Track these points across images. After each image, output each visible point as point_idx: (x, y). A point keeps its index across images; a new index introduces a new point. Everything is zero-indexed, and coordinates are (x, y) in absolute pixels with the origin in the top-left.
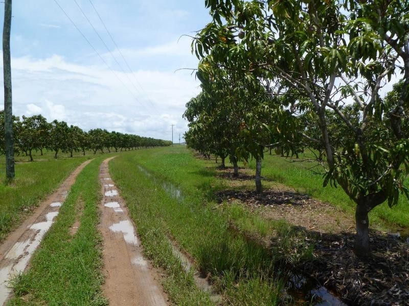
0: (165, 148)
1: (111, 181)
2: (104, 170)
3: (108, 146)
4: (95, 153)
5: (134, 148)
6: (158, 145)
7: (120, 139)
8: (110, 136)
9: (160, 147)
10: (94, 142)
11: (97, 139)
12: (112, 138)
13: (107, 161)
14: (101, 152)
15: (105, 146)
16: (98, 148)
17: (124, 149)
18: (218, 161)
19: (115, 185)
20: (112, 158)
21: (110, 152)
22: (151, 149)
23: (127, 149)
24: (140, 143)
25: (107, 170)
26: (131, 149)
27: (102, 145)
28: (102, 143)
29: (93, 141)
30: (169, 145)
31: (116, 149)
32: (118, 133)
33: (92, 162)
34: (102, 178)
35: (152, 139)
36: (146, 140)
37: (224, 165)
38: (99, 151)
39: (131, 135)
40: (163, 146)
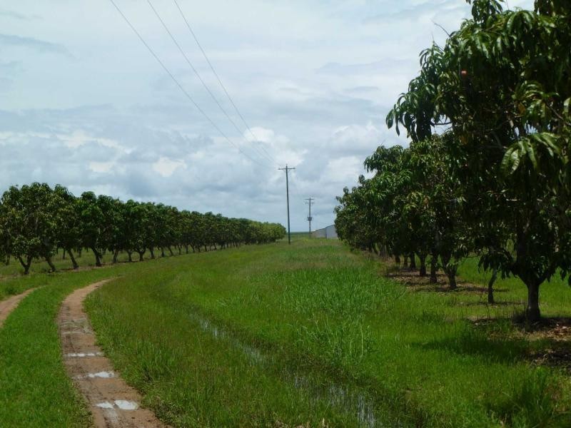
0: (266, 248)
1: (120, 383)
2: (76, 338)
3: (69, 243)
4: (26, 273)
5: (157, 252)
6: (236, 241)
7: (109, 221)
8: (79, 210)
9: (244, 246)
10: (23, 233)
11: (32, 220)
12: (85, 219)
13: (76, 298)
14: (45, 264)
15: (59, 246)
16: (34, 252)
17: (122, 256)
18: (496, 296)
19: (144, 405)
20: (91, 288)
21: (76, 266)
22: (213, 253)
23: (135, 255)
24: (178, 232)
25: (86, 335)
26: (147, 254)
27: (51, 242)
28: (49, 233)
29: (17, 227)
30: (273, 240)
31: (98, 256)
32: (102, 199)
33: (24, 304)
34: (81, 370)
35: (219, 219)
36: (195, 223)
37: (538, 311)
38: (39, 264)
39: (150, 206)
40: (253, 241)
